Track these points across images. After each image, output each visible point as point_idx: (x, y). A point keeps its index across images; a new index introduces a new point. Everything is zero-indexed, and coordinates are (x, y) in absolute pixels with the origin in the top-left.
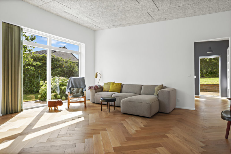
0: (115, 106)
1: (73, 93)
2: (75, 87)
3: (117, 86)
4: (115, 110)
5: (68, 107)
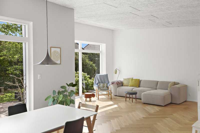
0: (136, 98)
1: (100, 87)
2: (100, 82)
3: (135, 81)
4: (136, 101)
5: (98, 99)
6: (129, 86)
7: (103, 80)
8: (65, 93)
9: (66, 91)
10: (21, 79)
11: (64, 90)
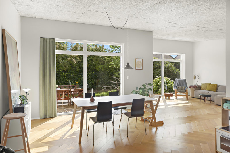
1: (179, 89)
2: (179, 86)
3: (213, 86)
4: (210, 103)
5: (176, 98)
6: (206, 90)
7: (181, 83)
8: (145, 90)
9: (145, 88)
10: (119, 79)
11: (144, 87)
